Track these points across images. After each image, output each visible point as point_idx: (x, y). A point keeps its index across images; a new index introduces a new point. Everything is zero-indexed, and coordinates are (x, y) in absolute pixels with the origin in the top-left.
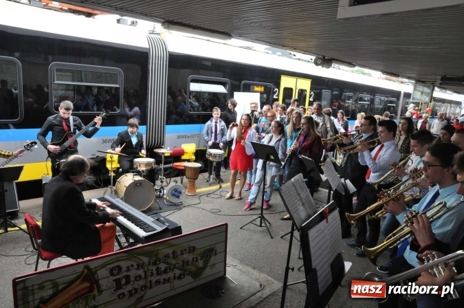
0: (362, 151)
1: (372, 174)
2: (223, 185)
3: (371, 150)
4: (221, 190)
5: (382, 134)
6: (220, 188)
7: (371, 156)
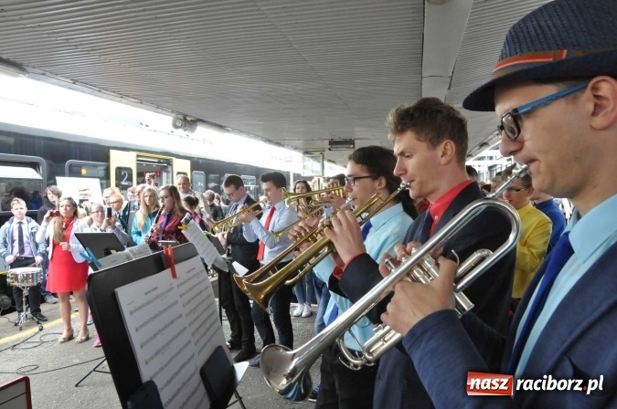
0: (247, 221)
1: (267, 250)
2: (46, 325)
3: (259, 217)
4: (42, 333)
5: (269, 193)
6: (41, 330)
7: (261, 224)
